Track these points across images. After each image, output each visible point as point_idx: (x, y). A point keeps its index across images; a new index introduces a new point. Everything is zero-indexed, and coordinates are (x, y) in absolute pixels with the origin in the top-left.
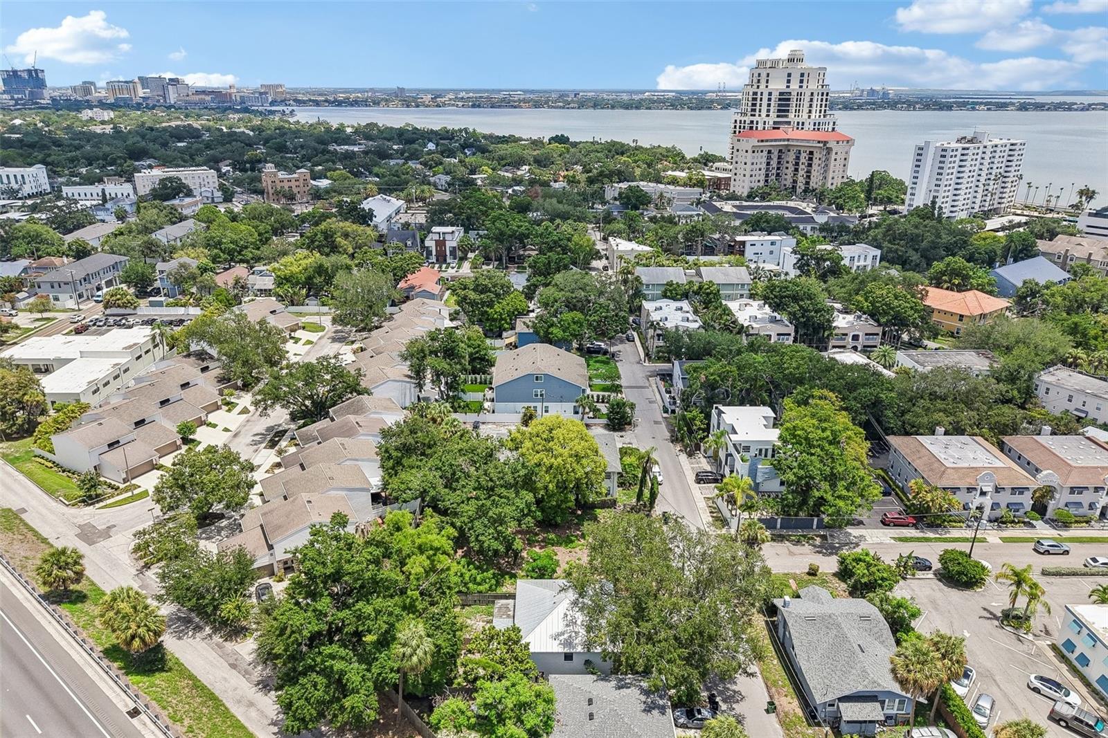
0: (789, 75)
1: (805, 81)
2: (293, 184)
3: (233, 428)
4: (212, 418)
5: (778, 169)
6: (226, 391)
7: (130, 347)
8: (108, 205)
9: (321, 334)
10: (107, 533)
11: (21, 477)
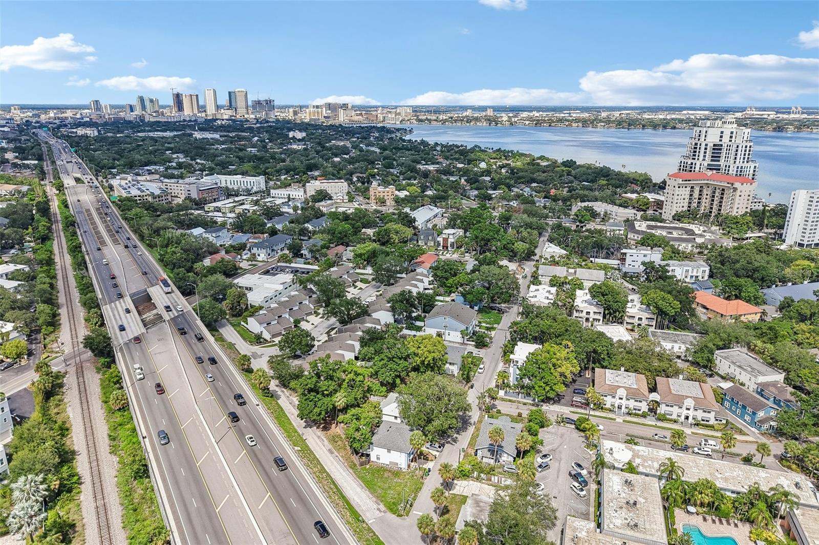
0: (722, 132)
1: (734, 137)
2: (386, 194)
3: (315, 324)
4: (309, 318)
5: (699, 199)
6: (317, 308)
7: (283, 283)
8: (290, 203)
9: (367, 285)
10: (260, 356)
11: (235, 332)
